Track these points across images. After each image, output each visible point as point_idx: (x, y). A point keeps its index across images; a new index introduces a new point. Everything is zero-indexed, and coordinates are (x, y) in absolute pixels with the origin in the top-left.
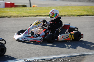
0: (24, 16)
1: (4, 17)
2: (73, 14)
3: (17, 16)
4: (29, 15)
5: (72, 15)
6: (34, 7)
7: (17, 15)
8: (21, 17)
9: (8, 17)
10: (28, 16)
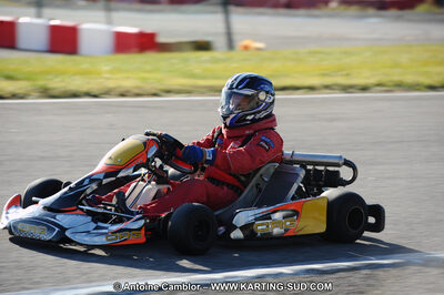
0: (168, 92)
1: (75, 95)
2: (409, 79)
3: (137, 91)
4: (192, 86)
5: (400, 86)
6: (246, 48)
7: (137, 87)
8: (155, 95)
9: (95, 96)
10: (188, 92)
